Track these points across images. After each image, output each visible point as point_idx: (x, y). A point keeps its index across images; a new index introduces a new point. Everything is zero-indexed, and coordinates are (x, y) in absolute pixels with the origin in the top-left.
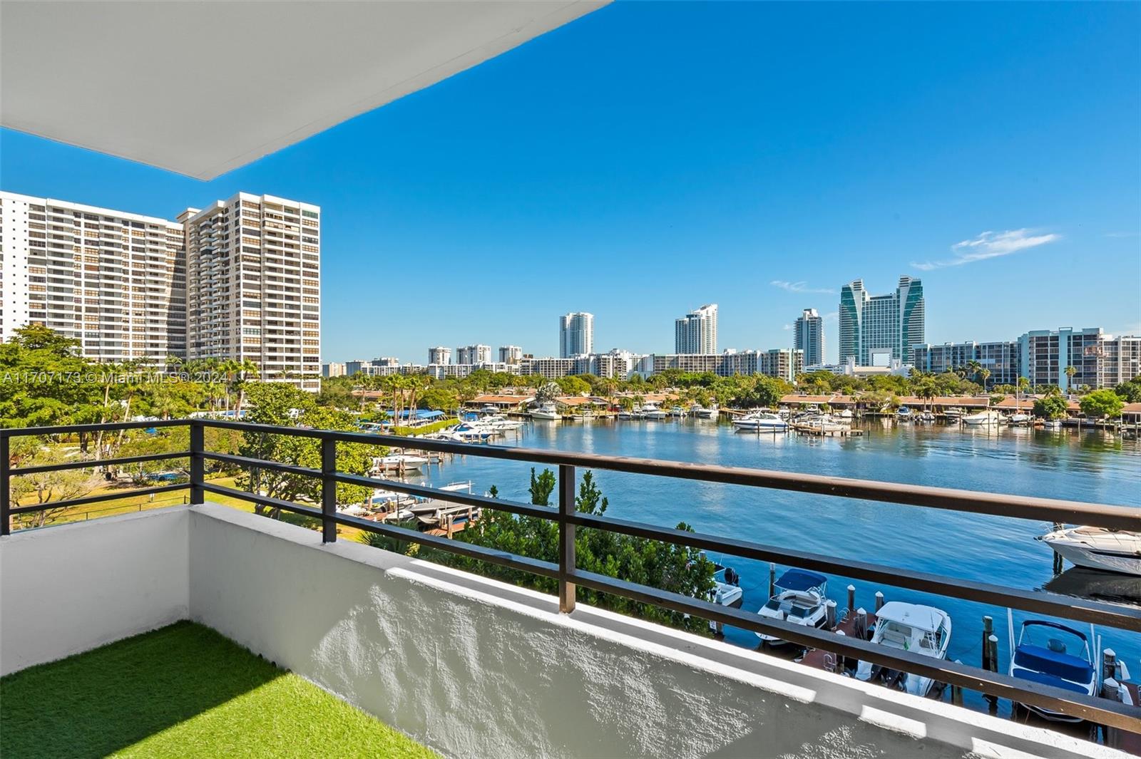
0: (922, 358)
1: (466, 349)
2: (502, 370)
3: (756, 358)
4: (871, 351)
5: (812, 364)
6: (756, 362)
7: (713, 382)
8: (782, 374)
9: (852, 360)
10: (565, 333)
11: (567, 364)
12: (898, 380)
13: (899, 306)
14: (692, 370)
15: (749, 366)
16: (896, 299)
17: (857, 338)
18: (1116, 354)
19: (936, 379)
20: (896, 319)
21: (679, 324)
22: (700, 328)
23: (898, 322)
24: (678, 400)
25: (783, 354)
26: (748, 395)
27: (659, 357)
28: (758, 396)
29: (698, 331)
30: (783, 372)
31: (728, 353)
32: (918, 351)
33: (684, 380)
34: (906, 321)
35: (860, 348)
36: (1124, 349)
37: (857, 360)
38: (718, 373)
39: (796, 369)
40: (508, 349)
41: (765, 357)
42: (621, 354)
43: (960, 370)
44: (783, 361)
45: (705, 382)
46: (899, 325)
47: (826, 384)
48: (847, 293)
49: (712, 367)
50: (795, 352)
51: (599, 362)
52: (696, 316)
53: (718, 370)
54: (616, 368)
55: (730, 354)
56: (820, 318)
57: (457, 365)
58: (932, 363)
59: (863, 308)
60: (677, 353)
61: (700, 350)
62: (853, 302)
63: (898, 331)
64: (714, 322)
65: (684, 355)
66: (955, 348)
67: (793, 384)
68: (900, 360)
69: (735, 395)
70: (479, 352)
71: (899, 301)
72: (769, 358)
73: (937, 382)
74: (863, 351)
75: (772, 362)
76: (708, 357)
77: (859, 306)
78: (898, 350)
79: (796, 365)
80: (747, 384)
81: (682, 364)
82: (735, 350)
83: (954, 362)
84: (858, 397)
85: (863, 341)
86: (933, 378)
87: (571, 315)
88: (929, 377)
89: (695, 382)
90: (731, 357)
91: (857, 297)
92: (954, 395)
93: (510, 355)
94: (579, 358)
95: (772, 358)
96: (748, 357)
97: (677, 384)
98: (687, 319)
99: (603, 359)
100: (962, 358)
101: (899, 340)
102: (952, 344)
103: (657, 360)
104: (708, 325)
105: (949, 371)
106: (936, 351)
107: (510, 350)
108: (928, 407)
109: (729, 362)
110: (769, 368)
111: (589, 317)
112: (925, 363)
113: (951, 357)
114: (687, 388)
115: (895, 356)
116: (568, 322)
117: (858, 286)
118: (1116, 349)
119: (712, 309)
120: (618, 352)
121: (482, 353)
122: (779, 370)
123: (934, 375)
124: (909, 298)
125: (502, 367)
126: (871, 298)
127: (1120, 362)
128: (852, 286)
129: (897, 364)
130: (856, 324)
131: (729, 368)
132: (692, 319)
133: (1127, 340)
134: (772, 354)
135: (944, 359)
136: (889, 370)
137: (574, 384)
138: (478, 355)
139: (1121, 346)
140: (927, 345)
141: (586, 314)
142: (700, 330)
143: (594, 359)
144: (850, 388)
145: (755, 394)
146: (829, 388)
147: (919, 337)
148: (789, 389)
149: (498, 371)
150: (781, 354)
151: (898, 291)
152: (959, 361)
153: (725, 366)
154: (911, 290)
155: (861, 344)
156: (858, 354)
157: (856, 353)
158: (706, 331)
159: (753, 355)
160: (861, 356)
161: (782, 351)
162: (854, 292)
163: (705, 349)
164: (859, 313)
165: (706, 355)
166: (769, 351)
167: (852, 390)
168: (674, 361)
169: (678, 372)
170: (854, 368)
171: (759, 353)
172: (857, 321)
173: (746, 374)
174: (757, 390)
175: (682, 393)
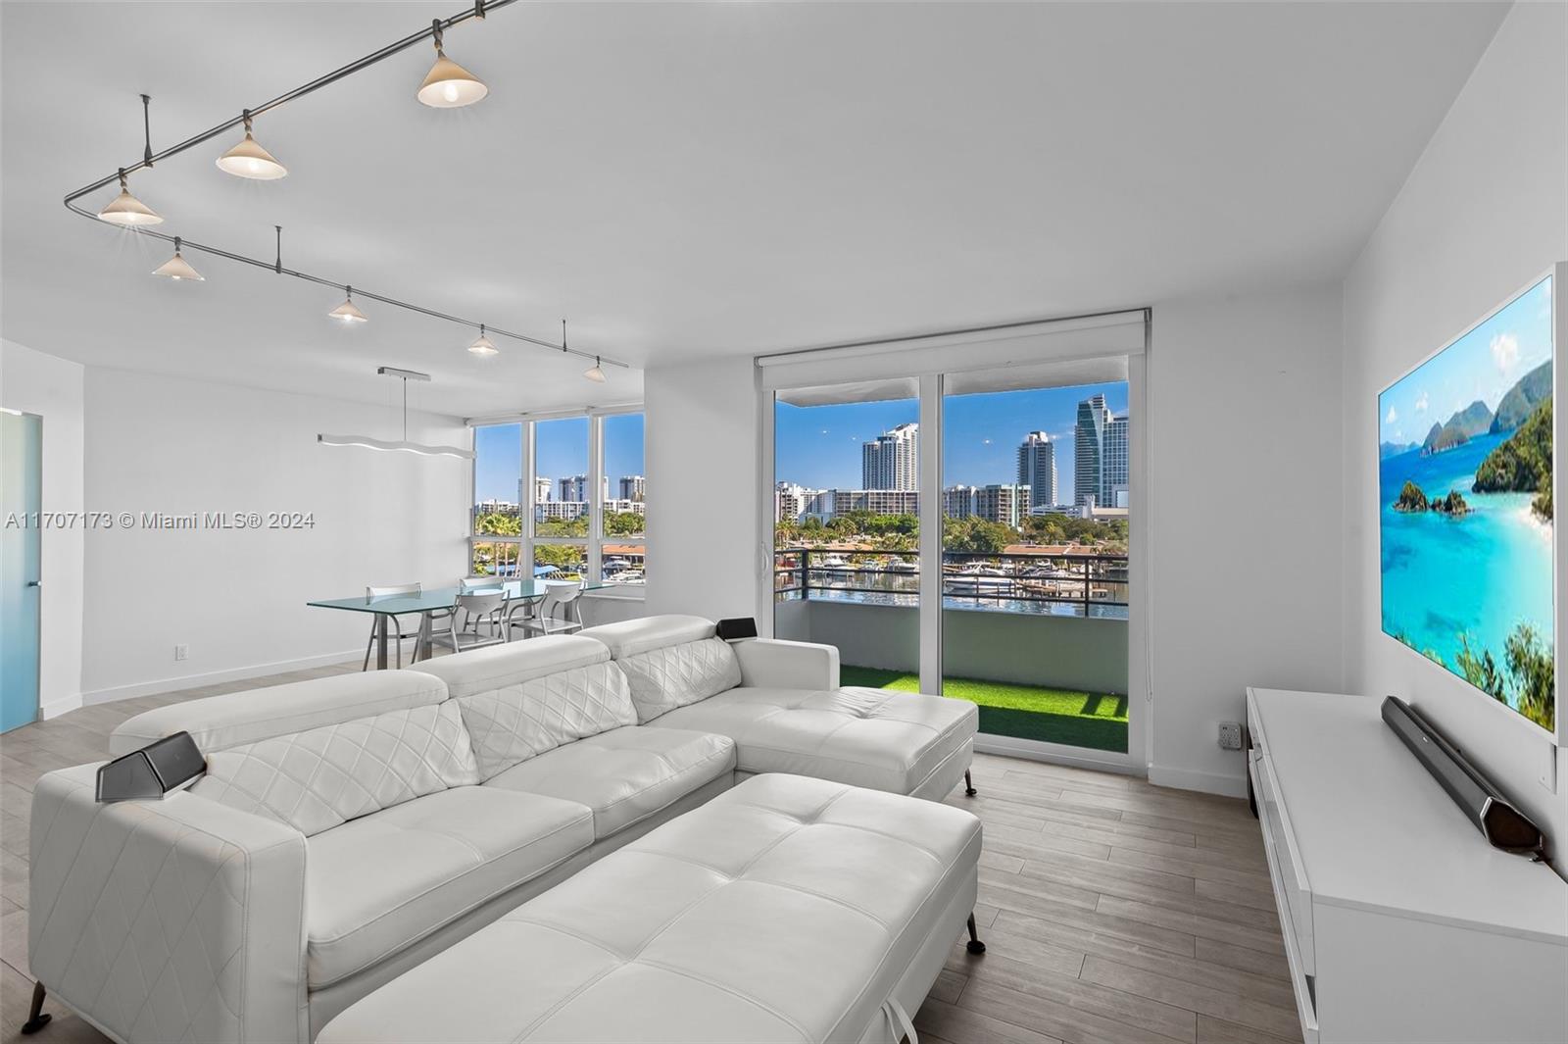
1: (573, 480)
2: (626, 510)
3: (970, 496)
4: (1115, 487)
5: (1039, 504)
6: (970, 502)
7: (914, 528)
8: (1002, 517)
9: (1090, 498)
14: (886, 511)
15: (961, 506)
17: (1097, 471)
21: (868, 449)
22: (895, 456)
24: (870, 552)
25: (1004, 491)
26: (961, 544)
27: (842, 494)
28: (975, 547)
29: (892, 459)
30: (1005, 515)
33: (877, 525)
35: (1101, 485)
37: (1097, 500)
39: (1021, 511)
40: (632, 481)
41: (981, 494)
42: (790, 489)
44: (1004, 500)
45: (904, 528)
47: (1060, 531)
48: (1084, 412)
49: (913, 507)
50: (1020, 488)
52: (890, 439)
54: (784, 508)
56: (1051, 444)
57: (562, 503)
59: (1105, 432)
60: (864, 489)
61: (895, 485)
62: (1092, 424)
64: (913, 447)
65: (875, 491)
67: (1017, 531)
72: (987, 496)
74: (1105, 488)
75: (990, 501)
76: (908, 494)
77: (1099, 429)
79: (1021, 506)
80: (960, 531)
81: (873, 503)
84: (1100, 548)
85: (1105, 475)
89: (891, 527)
91: (1097, 417)
93: (636, 489)
95: (990, 496)
96: (959, 495)
97: (867, 530)
98: (877, 443)
103: (838, 497)
104: (906, 451)
107: (636, 481)
110: (987, 510)
114: (881, 536)
117: (1098, 402)
119: (912, 429)
120: (786, 486)
122: (999, 512)
125: (626, 506)
126: (1115, 419)
128: (1090, 402)
130: (1096, 452)
132: (885, 442)
134: (990, 491)
144: (1089, 537)
145: (971, 543)
146: (1063, 535)
148: (1013, 537)
149: (620, 511)
150: (1002, 490)
155: (1101, 479)
156: (1098, 492)
157: (1095, 491)
158: (903, 459)
159: (966, 492)
160: (1101, 494)
161: (1003, 488)
162: (1093, 411)
163: (903, 484)
164: (1100, 438)
165: (903, 491)
166: (987, 487)
167: (1092, 539)
168: (863, 499)
169: (869, 514)
170: (1093, 510)
171: (973, 490)
172: (1097, 449)
173: (958, 516)
174: (973, 538)
175: (876, 542)
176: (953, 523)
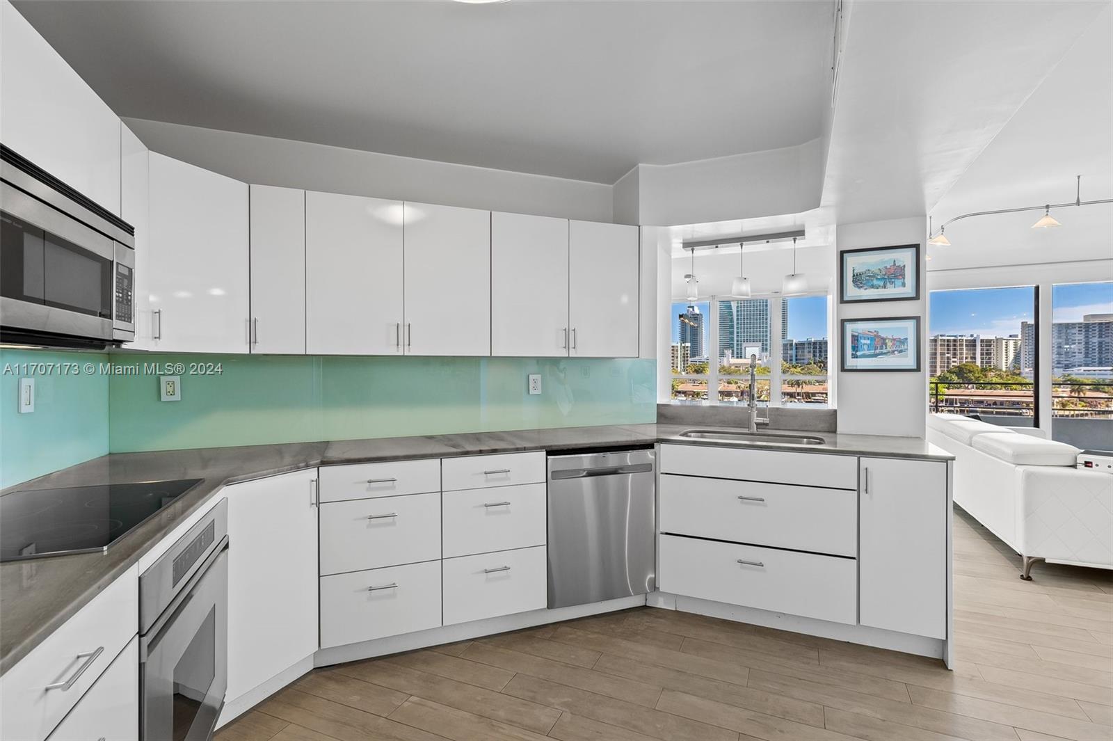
0: (789, 352)
4: (744, 345)
5: (696, 356)
9: (728, 352)
17: (732, 333)
18: (936, 349)
19: (802, 370)
20: (765, 317)
32: (786, 345)
35: (735, 343)
36: (941, 345)
37: (733, 353)
39: (684, 361)
43: (819, 362)
50: (683, 345)
56: (701, 315)
58: (796, 356)
59: (737, 307)
66: (815, 343)
68: (770, 354)
73: (802, 373)
74: (737, 345)
78: (768, 345)
79: (684, 357)
83: (814, 356)
84: (742, 385)
85: (737, 336)
86: (799, 370)
88: (795, 368)
92: (817, 385)
100: (820, 352)
101: (767, 335)
102: (813, 340)
105: (811, 363)
106: (800, 346)
108: (799, 394)
112: (791, 357)
113: (812, 352)
118: (936, 345)
123: (800, 367)
127: (939, 357)
130: (732, 320)
133: (944, 338)
135: (806, 353)
139: (939, 343)
140: (792, 340)
152: (818, 355)
155: (735, 338)
156: (733, 347)
157: (731, 346)
160: (735, 349)
164: (734, 311)
167: (735, 380)
170: (730, 360)
172: (733, 318)
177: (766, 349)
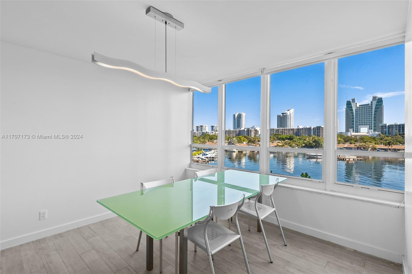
0: (384, 130)
1: (199, 126)
2: (212, 134)
3: (311, 130)
4: (359, 127)
6: (311, 131)
7: (294, 138)
8: (322, 135)
9: (351, 130)
10: (235, 120)
11: (236, 132)
12: (374, 138)
13: (372, 109)
14: (285, 134)
15: (308, 132)
16: (371, 106)
17: (353, 121)
21: (279, 117)
22: (287, 118)
23: (372, 115)
24: (281, 145)
25: (323, 128)
26: (310, 143)
27: (272, 129)
28: (314, 144)
29: (286, 119)
30: (323, 135)
31: (299, 127)
32: (382, 126)
33: (282, 138)
34: (375, 114)
35: (355, 126)
37: (353, 130)
38: (295, 135)
40: (214, 126)
41: (315, 129)
42: (256, 128)
44: (323, 131)
45: (291, 139)
46: (372, 116)
47: (342, 140)
48: (349, 104)
49: (293, 133)
51: (249, 131)
53: (295, 134)
54: (255, 133)
55: (300, 128)
57: (197, 132)
58: (389, 131)
59: (356, 110)
60: (278, 128)
61: (287, 126)
62: (352, 107)
63: (372, 118)
64: (292, 116)
65: (282, 128)
66: (399, 125)
68: (373, 130)
69: (305, 144)
70: (204, 128)
71: (372, 107)
72: (317, 129)
73: (392, 139)
74: (356, 127)
75: (318, 131)
76: (291, 129)
77: (354, 109)
78: (372, 126)
80: (309, 140)
81: (281, 131)
82: (302, 126)
83: (399, 131)
84: (358, 145)
85: (356, 123)
86: (390, 138)
87: (237, 114)
88: (388, 137)
89: (287, 138)
90: (300, 129)
91: (353, 105)
92: (401, 145)
93: (215, 128)
94: (241, 130)
95: (318, 129)
96: (307, 129)
97: (279, 139)
98: (282, 115)
99: (250, 130)
101: (372, 122)
102: (398, 124)
104: (290, 117)
105: (397, 135)
106: (391, 127)
107: (215, 126)
108: (390, 149)
109: (300, 131)
110: (317, 133)
111: (244, 115)
112: (386, 131)
113: (398, 129)
114: (284, 141)
115: (370, 128)
116: (236, 116)
117: (354, 100)
119: (292, 111)
120: (255, 127)
121: (205, 128)
122: (321, 134)
123: (390, 137)
124: (376, 105)
126: (359, 106)
128: (351, 101)
129: (371, 132)
130: (353, 116)
131: (300, 133)
132: (284, 114)
134: (318, 128)
135: (394, 130)
136: (368, 134)
137: (241, 139)
138: (204, 129)
140: (386, 124)
141: (243, 113)
142: (287, 119)
143: (247, 130)
144: (353, 141)
145: (313, 143)
146: (344, 141)
147: (381, 121)
149: (211, 134)
150: (322, 128)
151: (372, 102)
152: (401, 131)
153: (298, 132)
154: (377, 102)
155: (355, 124)
157: (353, 127)
158: (289, 119)
159: (310, 128)
161: (322, 127)
162: (352, 103)
163: (289, 126)
164: (354, 111)
165: (290, 128)
166: (317, 127)
167: (354, 142)
168: (277, 131)
169: (279, 135)
170: (352, 133)
171: (312, 128)
172: (353, 115)
173: (307, 135)
174: (314, 142)
175: (282, 143)
176: (306, 137)
177: (372, 128)
